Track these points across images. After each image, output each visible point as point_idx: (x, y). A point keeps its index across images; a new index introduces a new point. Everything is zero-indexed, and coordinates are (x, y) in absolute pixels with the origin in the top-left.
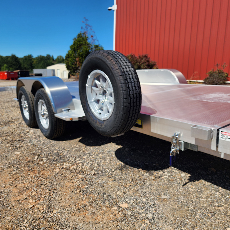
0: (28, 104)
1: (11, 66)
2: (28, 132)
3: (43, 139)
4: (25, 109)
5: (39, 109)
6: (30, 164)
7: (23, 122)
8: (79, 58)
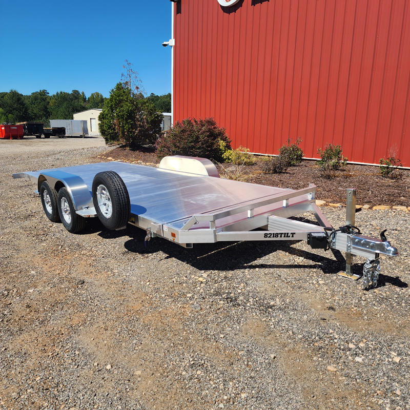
0: (51, 199)
1: (10, 112)
2: (51, 227)
3: (66, 233)
4: (47, 204)
5: (62, 205)
6: (55, 252)
7: (45, 216)
8: (118, 120)
